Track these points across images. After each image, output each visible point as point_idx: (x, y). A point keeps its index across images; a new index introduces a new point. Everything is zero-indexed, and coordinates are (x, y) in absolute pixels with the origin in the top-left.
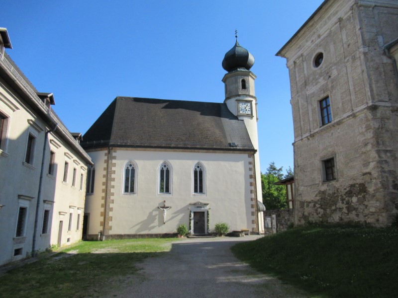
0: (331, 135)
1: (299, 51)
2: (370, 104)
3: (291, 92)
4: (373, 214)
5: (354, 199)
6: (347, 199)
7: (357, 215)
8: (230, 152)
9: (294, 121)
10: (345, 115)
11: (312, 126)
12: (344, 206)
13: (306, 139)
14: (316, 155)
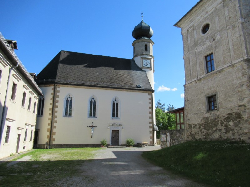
0: (213, 79)
1: (191, 23)
2: (246, 57)
3: (184, 51)
4: (246, 133)
5: (231, 123)
6: (225, 123)
7: (233, 134)
8: (137, 91)
9: (186, 70)
10: (226, 66)
11: (199, 73)
12: (223, 128)
13: (195, 82)
14: (202, 93)
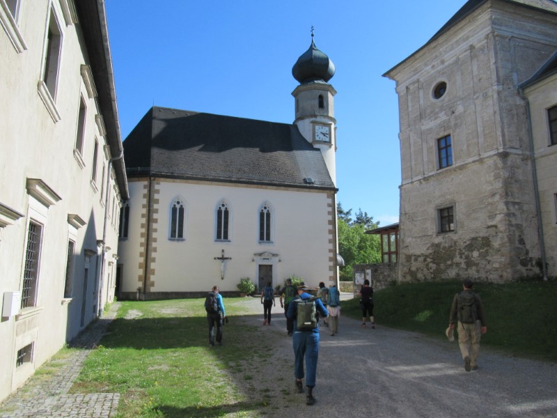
0: (450, 180)
1: (414, 75)
2: (501, 150)
3: (400, 124)
4: (496, 269)
5: (476, 254)
6: (466, 253)
7: (478, 271)
8: (305, 190)
9: (403, 160)
10: (471, 160)
11: (426, 167)
12: (463, 261)
13: (418, 182)
14: (430, 202)
